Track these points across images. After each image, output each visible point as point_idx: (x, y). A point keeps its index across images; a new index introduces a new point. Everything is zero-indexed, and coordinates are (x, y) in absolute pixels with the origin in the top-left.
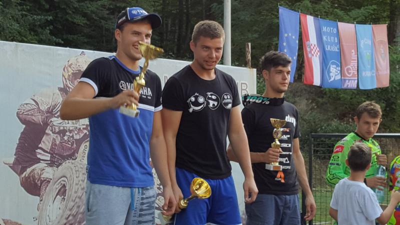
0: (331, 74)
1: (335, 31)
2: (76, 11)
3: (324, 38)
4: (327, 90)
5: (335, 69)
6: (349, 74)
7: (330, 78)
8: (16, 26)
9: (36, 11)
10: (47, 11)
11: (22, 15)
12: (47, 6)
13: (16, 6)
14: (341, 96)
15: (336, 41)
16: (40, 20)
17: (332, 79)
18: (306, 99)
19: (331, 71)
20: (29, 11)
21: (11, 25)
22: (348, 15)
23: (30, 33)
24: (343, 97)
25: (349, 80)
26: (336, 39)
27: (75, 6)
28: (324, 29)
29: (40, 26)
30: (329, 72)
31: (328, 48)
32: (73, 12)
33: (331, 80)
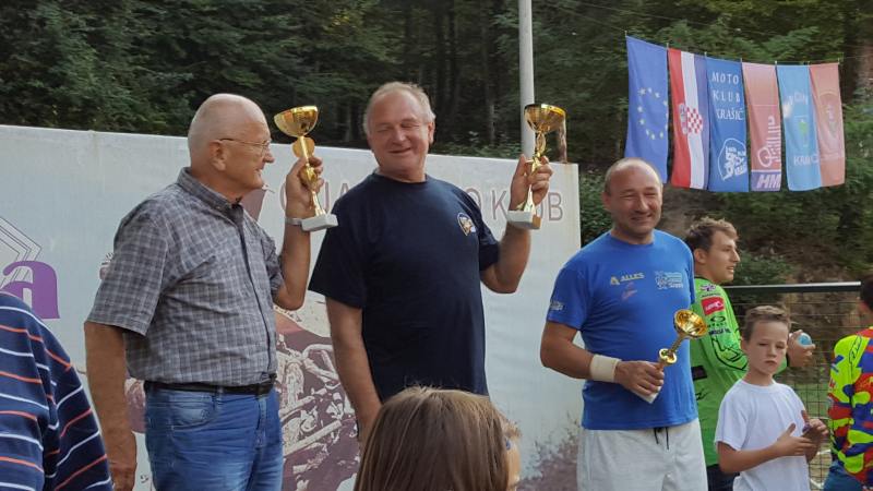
0: (727, 165)
1: (736, 80)
2: (240, 60)
3: (715, 95)
4: (725, 195)
5: (734, 156)
6: (766, 162)
7: (725, 174)
8: (125, 94)
9: (163, 65)
10: (184, 62)
11: (137, 73)
12: (183, 54)
13: (124, 55)
14: (754, 204)
15: (738, 100)
16: (170, 81)
17: (729, 175)
18: (686, 214)
19: (727, 158)
20: (148, 64)
21: (116, 93)
22: (762, 47)
23: (153, 107)
24: (757, 206)
25: (766, 174)
26: (738, 95)
27: (236, 51)
28: (715, 77)
29: (172, 93)
30: (723, 161)
31: (721, 115)
32: (234, 63)
33: (727, 177)
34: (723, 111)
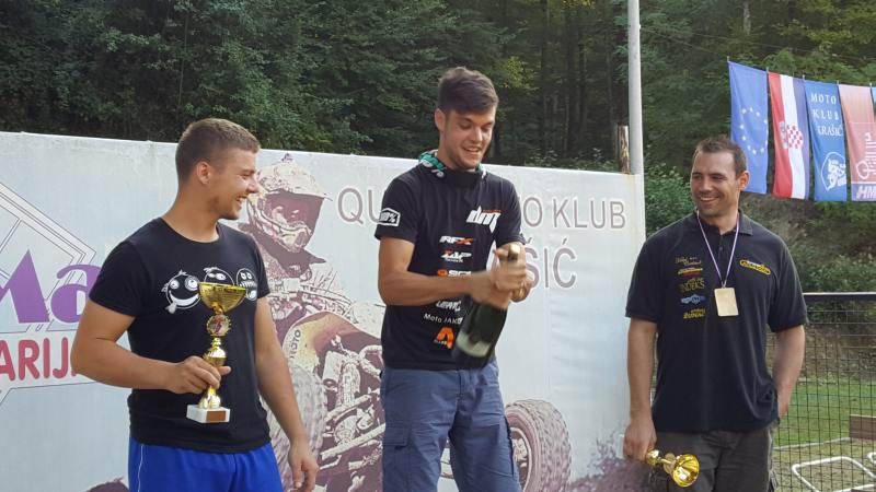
0: (830, 177)
1: (834, 100)
2: (393, 88)
3: (814, 114)
4: (826, 204)
5: (837, 168)
6: (864, 174)
7: (828, 185)
8: (295, 117)
9: (327, 91)
10: (346, 90)
11: (306, 99)
12: (345, 83)
13: (295, 84)
14: (852, 214)
15: (837, 118)
16: (334, 106)
17: (832, 185)
18: (790, 222)
19: (830, 170)
20: (315, 91)
21: (287, 116)
22: (860, 71)
23: (319, 128)
24: (855, 216)
25: (864, 185)
26: (836, 113)
27: (390, 79)
28: (813, 98)
29: (335, 116)
30: (826, 173)
31: (821, 131)
32: (387, 90)
33: (830, 187)
34: (824, 128)
